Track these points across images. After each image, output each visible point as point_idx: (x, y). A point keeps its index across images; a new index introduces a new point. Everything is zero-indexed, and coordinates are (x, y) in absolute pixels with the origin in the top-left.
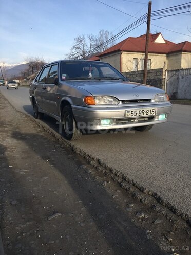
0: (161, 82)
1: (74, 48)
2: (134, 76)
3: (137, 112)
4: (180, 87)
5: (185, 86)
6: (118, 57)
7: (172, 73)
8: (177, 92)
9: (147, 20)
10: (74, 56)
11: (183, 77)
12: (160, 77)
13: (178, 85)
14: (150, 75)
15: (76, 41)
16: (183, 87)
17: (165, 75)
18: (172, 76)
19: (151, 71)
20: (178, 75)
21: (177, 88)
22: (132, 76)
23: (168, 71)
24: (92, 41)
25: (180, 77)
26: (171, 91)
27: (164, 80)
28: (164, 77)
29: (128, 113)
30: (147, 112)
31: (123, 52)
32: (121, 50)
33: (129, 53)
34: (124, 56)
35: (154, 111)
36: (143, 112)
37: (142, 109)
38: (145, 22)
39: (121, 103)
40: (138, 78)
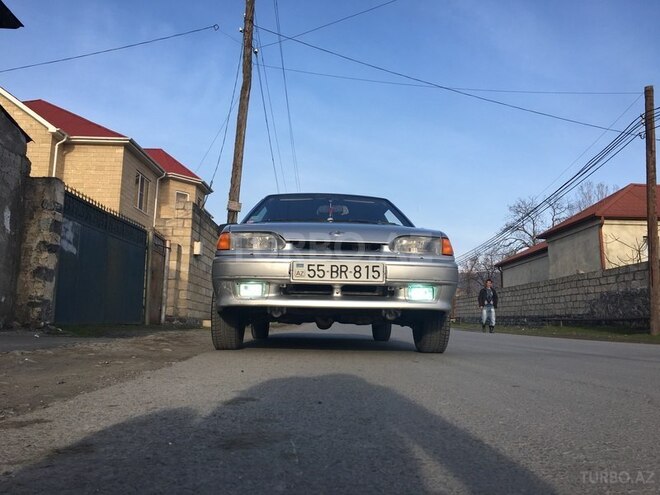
1: (506, 230)
2: (627, 278)
3: (327, 268)
6: (593, 234)
9: (644, 129)
10: (507, 250)
15: (513, 213)
22: (621, 279)
24: (557, 211)
29: (300, 269)
30: (357, 271)
31: (606, 222)
32: (600, 218)
33: (627, 222)
34: (611, 231)
35: (380, 270)
36: (344, 269)
37: (338, 263)
38: (638, 137)
39: (288, 247)
40: (638, 285)
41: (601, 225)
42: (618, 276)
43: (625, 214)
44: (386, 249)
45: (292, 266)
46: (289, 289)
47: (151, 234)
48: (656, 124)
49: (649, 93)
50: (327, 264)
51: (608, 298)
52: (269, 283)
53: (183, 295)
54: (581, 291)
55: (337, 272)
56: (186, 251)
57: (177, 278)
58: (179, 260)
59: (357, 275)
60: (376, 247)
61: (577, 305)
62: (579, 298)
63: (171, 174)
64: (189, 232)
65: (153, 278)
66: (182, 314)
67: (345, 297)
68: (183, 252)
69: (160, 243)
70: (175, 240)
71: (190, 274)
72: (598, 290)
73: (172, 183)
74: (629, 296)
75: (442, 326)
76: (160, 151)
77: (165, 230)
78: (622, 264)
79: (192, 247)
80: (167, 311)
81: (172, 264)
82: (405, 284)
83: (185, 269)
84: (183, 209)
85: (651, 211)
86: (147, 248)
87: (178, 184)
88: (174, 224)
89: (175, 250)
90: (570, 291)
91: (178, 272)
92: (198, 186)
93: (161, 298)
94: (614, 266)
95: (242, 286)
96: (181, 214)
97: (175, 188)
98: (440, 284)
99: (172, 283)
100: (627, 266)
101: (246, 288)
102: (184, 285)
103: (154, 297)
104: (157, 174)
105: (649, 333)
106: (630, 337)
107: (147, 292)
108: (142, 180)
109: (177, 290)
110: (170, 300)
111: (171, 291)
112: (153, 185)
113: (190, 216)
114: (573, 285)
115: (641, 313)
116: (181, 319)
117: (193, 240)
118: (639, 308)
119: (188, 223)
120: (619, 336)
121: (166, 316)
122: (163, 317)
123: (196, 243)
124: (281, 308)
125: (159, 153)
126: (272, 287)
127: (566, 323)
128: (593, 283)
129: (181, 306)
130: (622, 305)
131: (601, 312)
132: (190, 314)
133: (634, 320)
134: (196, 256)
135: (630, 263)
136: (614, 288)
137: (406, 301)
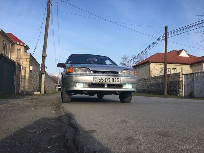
0: (179, 83)
2: (158, 79)
3: (104, 79)
4: (196, 87)
5: (199, 87)
6: (148, 67)
7: (188, 76)
8: (193, 92)
9: (164, 38)
11: (197, 79)
12: (178, 79)
13: (193, 85)
14: (170, 78)
15: (122, 59)
16: (198, 87)
17: (182, 78)
18: (188, 79)
19: (171, 75)
20: (193, 78)
21: (193, 88)
23: (185, 75)
25: (195, 79)
26: (189, 91)
27: (181, 82)
28: (181, 79)
29: (96, 79)
30: (113, 80)
31: (151, 63)
32: (150, 62)
33: (157, 64)
34: (152, 66)
35: (119, 79)
36: (109, 79)
37: (107, 77)
38: (163, 40)
39: (92, 72)
40: (161, 81)
41: (150, 64)
42: (155, 79)
43: (156, 61)
44: (120, 73)
45: (94, 78)
46: (92, 85)
47: (16, 63)
48: (168, 37)
49: (166, 27)
50: (104, 78)
51: (152, 85)
52: (86, 83)
53: (27, 84)
54: (145, 83)
55: (107, 80)
56: (27, 69)
57: (25, 78)
58: (25, 72)
59: (113, 81)
60: (117, 73)
61: (143, 87)
62: (144, 85)
63: (15, 42)
64: (29, 63)
65: (17, 78)
66: (26, 90)
67: (108, 87)
68: (26, 70)
69: (19, 66)
70: (24, 66)
71: (29, 77)
72: (150, 82)
73: (15, 45)
74: (158, 84)
75: (130, 95)
76: (11, 34)
77: (20, 62)
78: (156, 76)
79: (30, 68)
80: (21, 89)
81: (23, 74)
82: (125, 84)
83: (27, 75)
84: (27, 55)
85: (166, 61)
86: (15, 68)
87: (18, 46)
88: (23, 60)
89: (24, 69)
90: (142, 83)
91: (25, 76)
92: (25, 47)
93: (19, 85)
94: (154, 76)
95: (78, 84)
96: (26, 57)
97: (16, 47)
98: (135, 84)
99: (23, 80)
100: (158, 76)
101: (79, 84)
102: (27, 81)
103: (17, 84)
104: (10, 42)
105: (164, 95)
106: (159, 96)
107: (16, 83)
108: (5, 43)
109: (25, 82)
110: (22, 85)
111: (23, 83)
112: (9, 46)
113: (29, 58)
114: (143, 81)
115: (162, 89)
116: (26, 92)
117: (30, 66)
118: (161, 88)
119: (28, 60)
120: (156, 96)
121: (21, 91)
122: (20, 91)
123: (31, 67)
124: (87, 91)
125: (10, 34)
126: (87, 84)
127: (140, 92)
128: (148, 80)
129: (26, 87)
130: (156, 87)
131: (150, 89)
132: (29, 90)
133: (159, 91)
134: (31, 71)
135: (159, 75)
136: (154, 82)
137: (125, 88)
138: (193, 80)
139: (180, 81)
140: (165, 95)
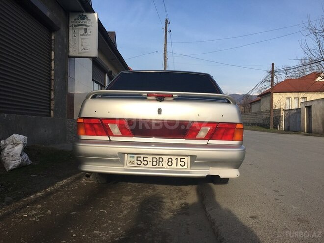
0: (280, 119)
4: (291, 122)
17: (283, 113)
18: (287, 114)
23: (285, 111)
28: (282, 115)
138: (290, 116)
139: (281, 116)
140: (271, 128)
